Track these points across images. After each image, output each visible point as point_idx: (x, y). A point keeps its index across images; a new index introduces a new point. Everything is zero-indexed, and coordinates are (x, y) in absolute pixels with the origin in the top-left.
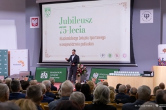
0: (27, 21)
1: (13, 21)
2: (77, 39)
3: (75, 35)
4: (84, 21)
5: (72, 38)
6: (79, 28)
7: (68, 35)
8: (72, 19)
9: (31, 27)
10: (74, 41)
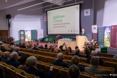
0: (43, 18)
1: (39, 19)
2: (59, 24)
4: (62, 17)
6: (60, 20)
7: (56, 23)
9: (45, 20)
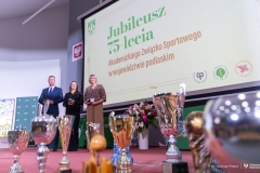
0: (70, 53)
2: (137, 55)
3: (135, 48)
5: (130, 57)
6: (141, 33)
7: (123, 52)
8: (127, 23)
9: (74, 60)
10: (133, 61)
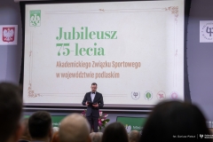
3: (85, 58)
5: (80, 65)
6: (93, 47)
7: (72, 58)
8: (80, 31)
9: (2, 43)
10: (83, 70)
